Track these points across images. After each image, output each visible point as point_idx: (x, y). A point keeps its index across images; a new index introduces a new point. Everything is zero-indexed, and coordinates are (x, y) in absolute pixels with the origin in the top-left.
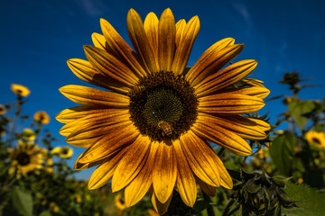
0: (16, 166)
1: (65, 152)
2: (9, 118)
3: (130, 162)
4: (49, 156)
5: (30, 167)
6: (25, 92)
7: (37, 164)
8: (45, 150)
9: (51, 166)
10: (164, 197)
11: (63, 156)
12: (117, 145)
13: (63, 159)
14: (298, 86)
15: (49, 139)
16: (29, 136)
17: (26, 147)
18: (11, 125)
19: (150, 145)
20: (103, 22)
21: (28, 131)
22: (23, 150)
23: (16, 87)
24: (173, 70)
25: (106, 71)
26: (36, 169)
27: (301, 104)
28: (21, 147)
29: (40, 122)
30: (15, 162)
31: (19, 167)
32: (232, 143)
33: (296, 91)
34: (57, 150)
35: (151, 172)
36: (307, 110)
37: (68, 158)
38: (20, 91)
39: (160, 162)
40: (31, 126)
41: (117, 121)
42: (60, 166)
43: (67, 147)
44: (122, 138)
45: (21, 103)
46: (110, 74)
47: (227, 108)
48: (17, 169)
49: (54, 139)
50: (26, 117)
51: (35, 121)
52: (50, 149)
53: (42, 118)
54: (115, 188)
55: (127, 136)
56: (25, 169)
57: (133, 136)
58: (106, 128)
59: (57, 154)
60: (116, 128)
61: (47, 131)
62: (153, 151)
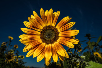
0: (7, 59)
1: (22, 57)
2: (7, 46)
3: (39, 50)
4: (17, 58)
5: (11, 60)
6: (12, 38)
7: (13, 59)
8: (16, 56)
9: (18, 61)
10: (48, 59)
11: (21, 58)
12: (36, 45)
13: (21, 59)
14: (90, 38)
15: (17, 53)
16: (12, 51)
17: (11, 54)
18: (7, 48)
19: (45, 46)
20: (34, 12)
21: (12, 50)
22: (10, 55)
23: (10, 37)
24: (52, 25)
25: (34, 25)
26: (13, 61)
27: (91, 43)
28: (9, 54)
29: (15, 48)
30: (7, 58)
31: (8, 60)
32: (68, 44)
33: (90, 39)
34: (20, 56)
35: (45, 53)
36: (93, 44)
37: (23, 59)
38: (11, 38)
39: (48, 50)
40: (13, 49)
41: (36, 38)
42: (20, 61)
43: (23, 56)
44: (37, 43)
45: (10, 42)
46: (35, 26)
47: (67, 35)
48: (7, 60)
49: (19, 53)
50: (12, 46)
51: (14, 47)
52: (18, 56)
53: (16, 46)
54: (34, 57)
55: (39, 43)
56: (9, 61)
57: (41, 43)
58: (33, 40)
59: (20, 58)
60: (36, 40)
61: (17, 50)
62: (46, 47)
